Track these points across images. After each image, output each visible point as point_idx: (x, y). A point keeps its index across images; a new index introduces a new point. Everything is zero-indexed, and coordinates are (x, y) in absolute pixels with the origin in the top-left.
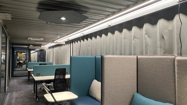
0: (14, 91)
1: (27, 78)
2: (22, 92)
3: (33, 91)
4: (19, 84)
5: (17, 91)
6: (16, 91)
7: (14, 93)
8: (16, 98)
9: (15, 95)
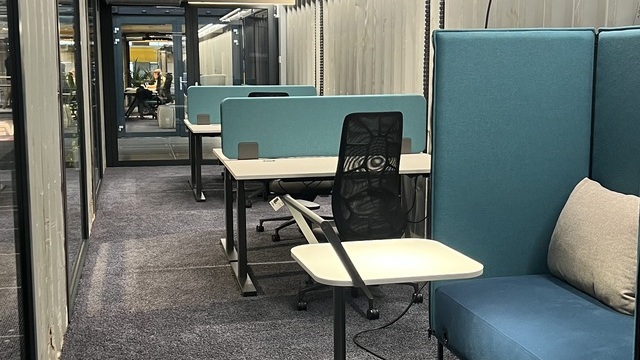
0: (129, 236)
1: (186, 172)
2: (167, 240)
3: (224, 241)
4: (151, 202)
5: (144, 235)
6: (138, 237)
7: (131, 243)
8: (143, 270)
9: (134, 253)
